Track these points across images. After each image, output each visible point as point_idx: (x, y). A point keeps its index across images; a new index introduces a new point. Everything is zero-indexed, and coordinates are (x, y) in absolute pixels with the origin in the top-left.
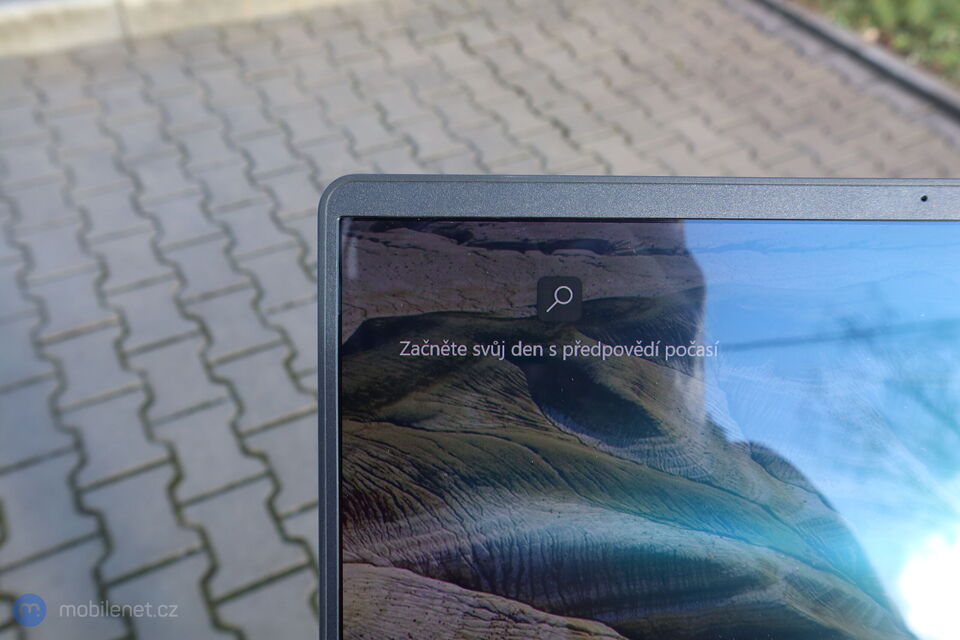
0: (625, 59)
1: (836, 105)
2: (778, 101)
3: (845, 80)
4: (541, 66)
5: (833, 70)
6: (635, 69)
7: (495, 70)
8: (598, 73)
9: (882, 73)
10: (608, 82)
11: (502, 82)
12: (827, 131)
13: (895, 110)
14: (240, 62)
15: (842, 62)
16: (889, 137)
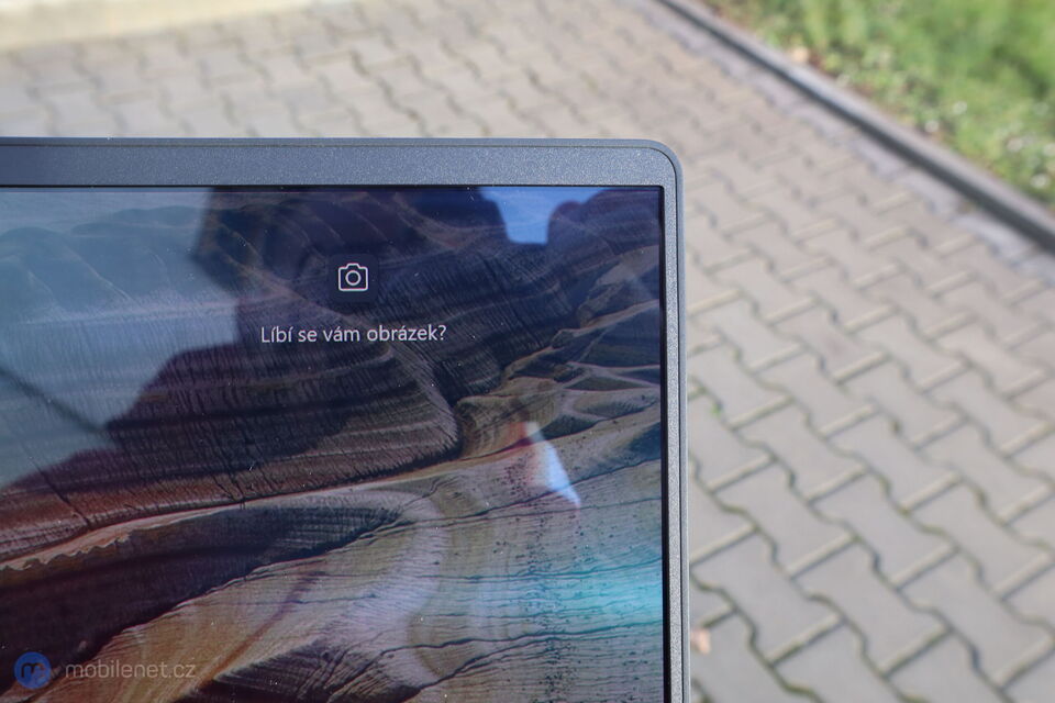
0: (534, 79)
1: (757, 128)
2: (696, 124)
3: (771, 102)
4: (440, 87)
5: (759, 91)
6: (543, 90)
7: (388, 91)
8: (503, 94)
9: (809, 95)
10: (512, 105)
11: (395, 106)
12: (745, 157)
13: (820, 133)
14: (97, 82)
15: (770, 84)
16: (809, 163)
